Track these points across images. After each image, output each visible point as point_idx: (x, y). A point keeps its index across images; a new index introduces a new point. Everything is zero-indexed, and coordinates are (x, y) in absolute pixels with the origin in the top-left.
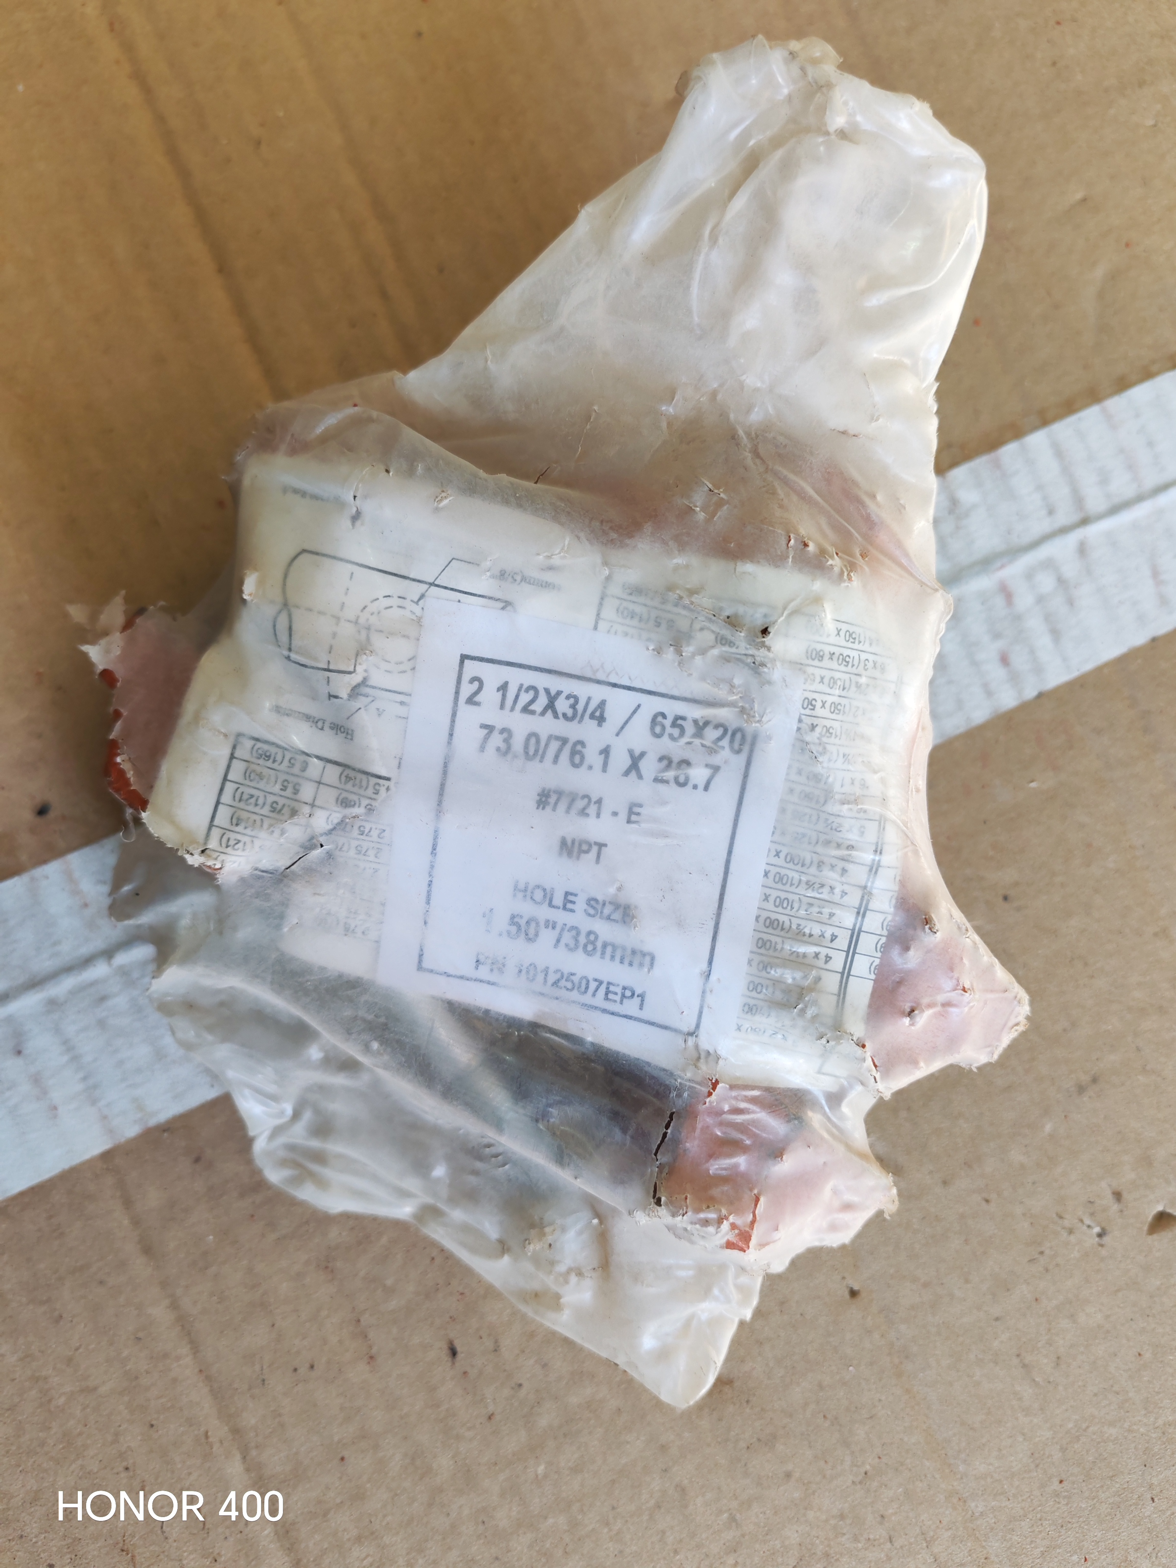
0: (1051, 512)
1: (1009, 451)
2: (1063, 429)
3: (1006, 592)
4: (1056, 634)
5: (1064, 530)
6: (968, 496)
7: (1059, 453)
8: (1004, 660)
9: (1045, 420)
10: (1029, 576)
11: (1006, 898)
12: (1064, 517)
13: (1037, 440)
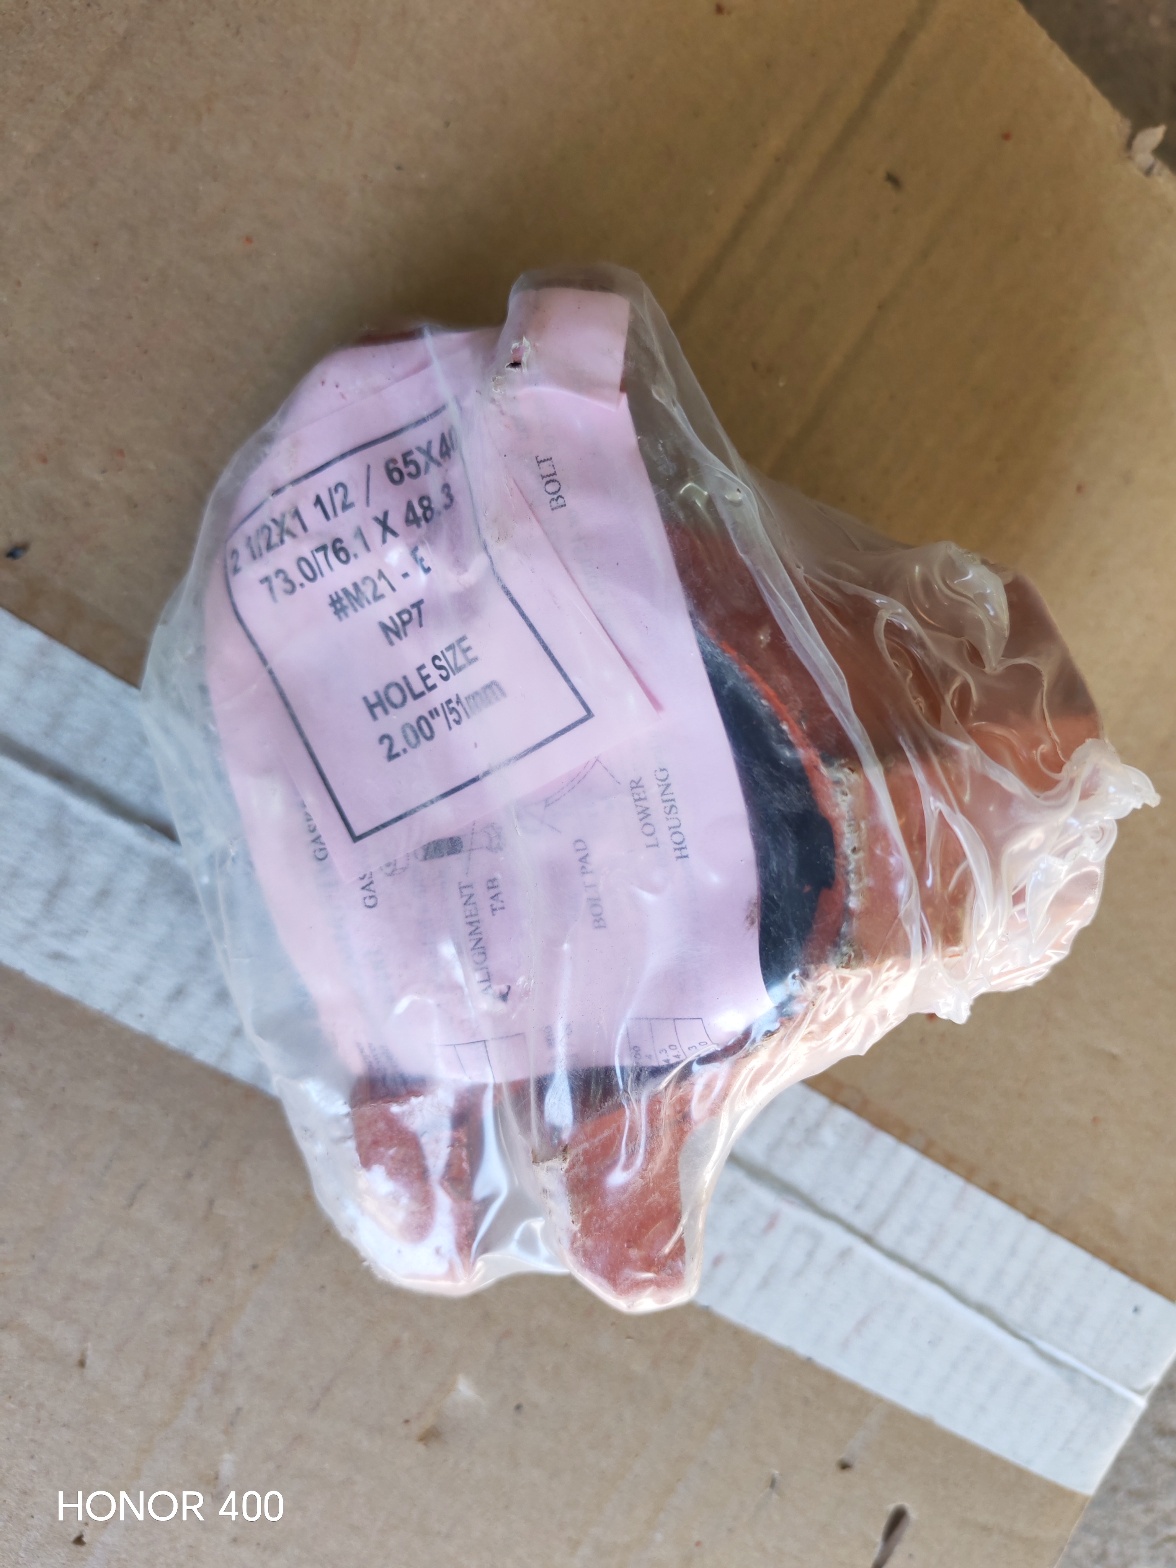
0: (858, 1207)
1: (885, 1141)
2: (930, 1170)
3: (772, 1222)
4: (765, 1283)
5: (850, 1229)
6: (828, 1136)
7: (908, 1180)
8: (717, 1261)
9: (926, 1150)
10: (798, 1229)
11: (518, 1407)
12: (860, 1221)
13: (908, 1156)
